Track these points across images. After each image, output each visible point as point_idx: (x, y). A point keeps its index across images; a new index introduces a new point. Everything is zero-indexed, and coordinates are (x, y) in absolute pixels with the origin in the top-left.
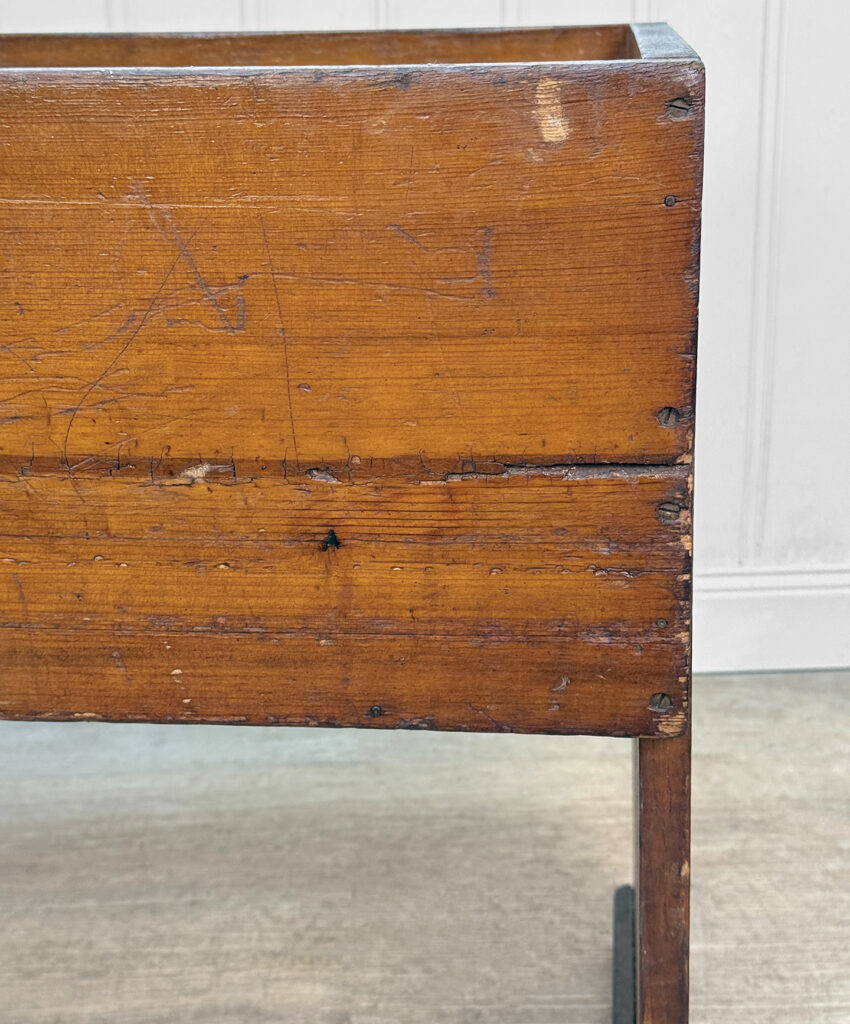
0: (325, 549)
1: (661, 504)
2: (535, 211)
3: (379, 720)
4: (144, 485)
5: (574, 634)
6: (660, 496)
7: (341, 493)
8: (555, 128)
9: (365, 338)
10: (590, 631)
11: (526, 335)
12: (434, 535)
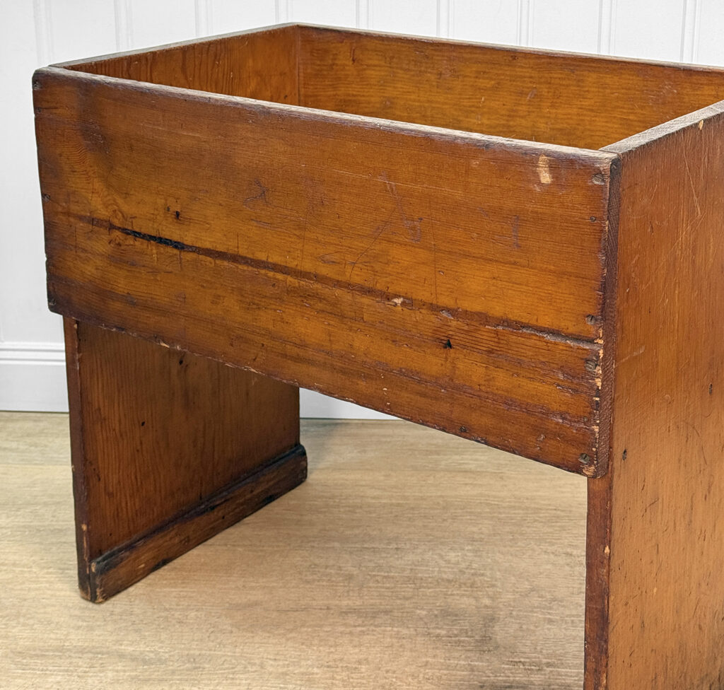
0: (445, 348)
1: (587, 361)
2: (536, 212)
3: (464, 434)
4: (378, 302)
5: (547, 414)
6: (586, 356)
7: (454, 323)
8: (546, 178)
9: (466, 255)
10: (554, 414)
11: (532, 268)
12: (490, 352)
